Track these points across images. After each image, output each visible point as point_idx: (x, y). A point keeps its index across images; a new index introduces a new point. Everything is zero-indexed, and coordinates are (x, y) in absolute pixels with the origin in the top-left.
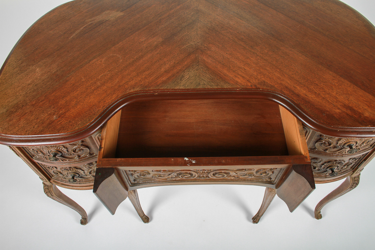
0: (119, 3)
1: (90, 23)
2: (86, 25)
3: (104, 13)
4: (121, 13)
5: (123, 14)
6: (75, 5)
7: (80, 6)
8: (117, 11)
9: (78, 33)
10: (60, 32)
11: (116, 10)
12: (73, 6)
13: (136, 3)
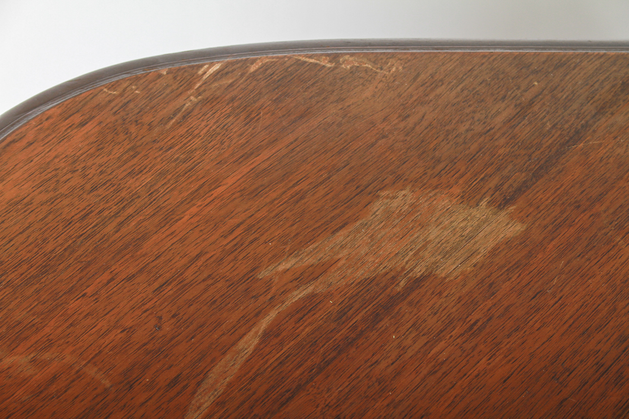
0: (462, 128)
1: (298, 295)
2: (273, 314)
3: (378, 207)
4: (503, 216)
5: (517, 228)
6: (147, 119)
7: (182, 130)
8: (469, 198)
9: (230, 385)
10: (92, 371)
11: (456, 190)
12: (133, 129)
13: (577, 136)
